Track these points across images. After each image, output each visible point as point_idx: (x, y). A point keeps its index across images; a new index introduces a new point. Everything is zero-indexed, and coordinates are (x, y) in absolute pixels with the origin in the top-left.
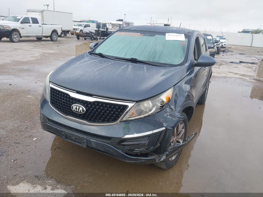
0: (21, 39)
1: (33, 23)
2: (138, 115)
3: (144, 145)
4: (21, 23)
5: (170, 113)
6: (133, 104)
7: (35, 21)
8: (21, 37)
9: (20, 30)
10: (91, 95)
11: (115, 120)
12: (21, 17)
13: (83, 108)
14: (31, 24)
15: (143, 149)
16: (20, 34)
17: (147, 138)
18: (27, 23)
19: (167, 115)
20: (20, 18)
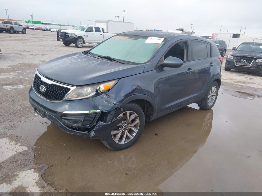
0: (84, 45)
1: (96, 32)
2: (77, 97)
3: (80, 121)
4: (86, 31)
5: (107, 99)
6: (74, 88)
7: (98, 30)
8: (84, 43)
9: (84, 37)
10: (52, 80)
11: (61, 99)
12: (87, 26)
13: (44, 89)
14: (94, 32)
15: (80, 125)
16: (84, 41)
17: (83, 117)
18: (90, 31)
19: (104, 100)
20: (85, 27)
